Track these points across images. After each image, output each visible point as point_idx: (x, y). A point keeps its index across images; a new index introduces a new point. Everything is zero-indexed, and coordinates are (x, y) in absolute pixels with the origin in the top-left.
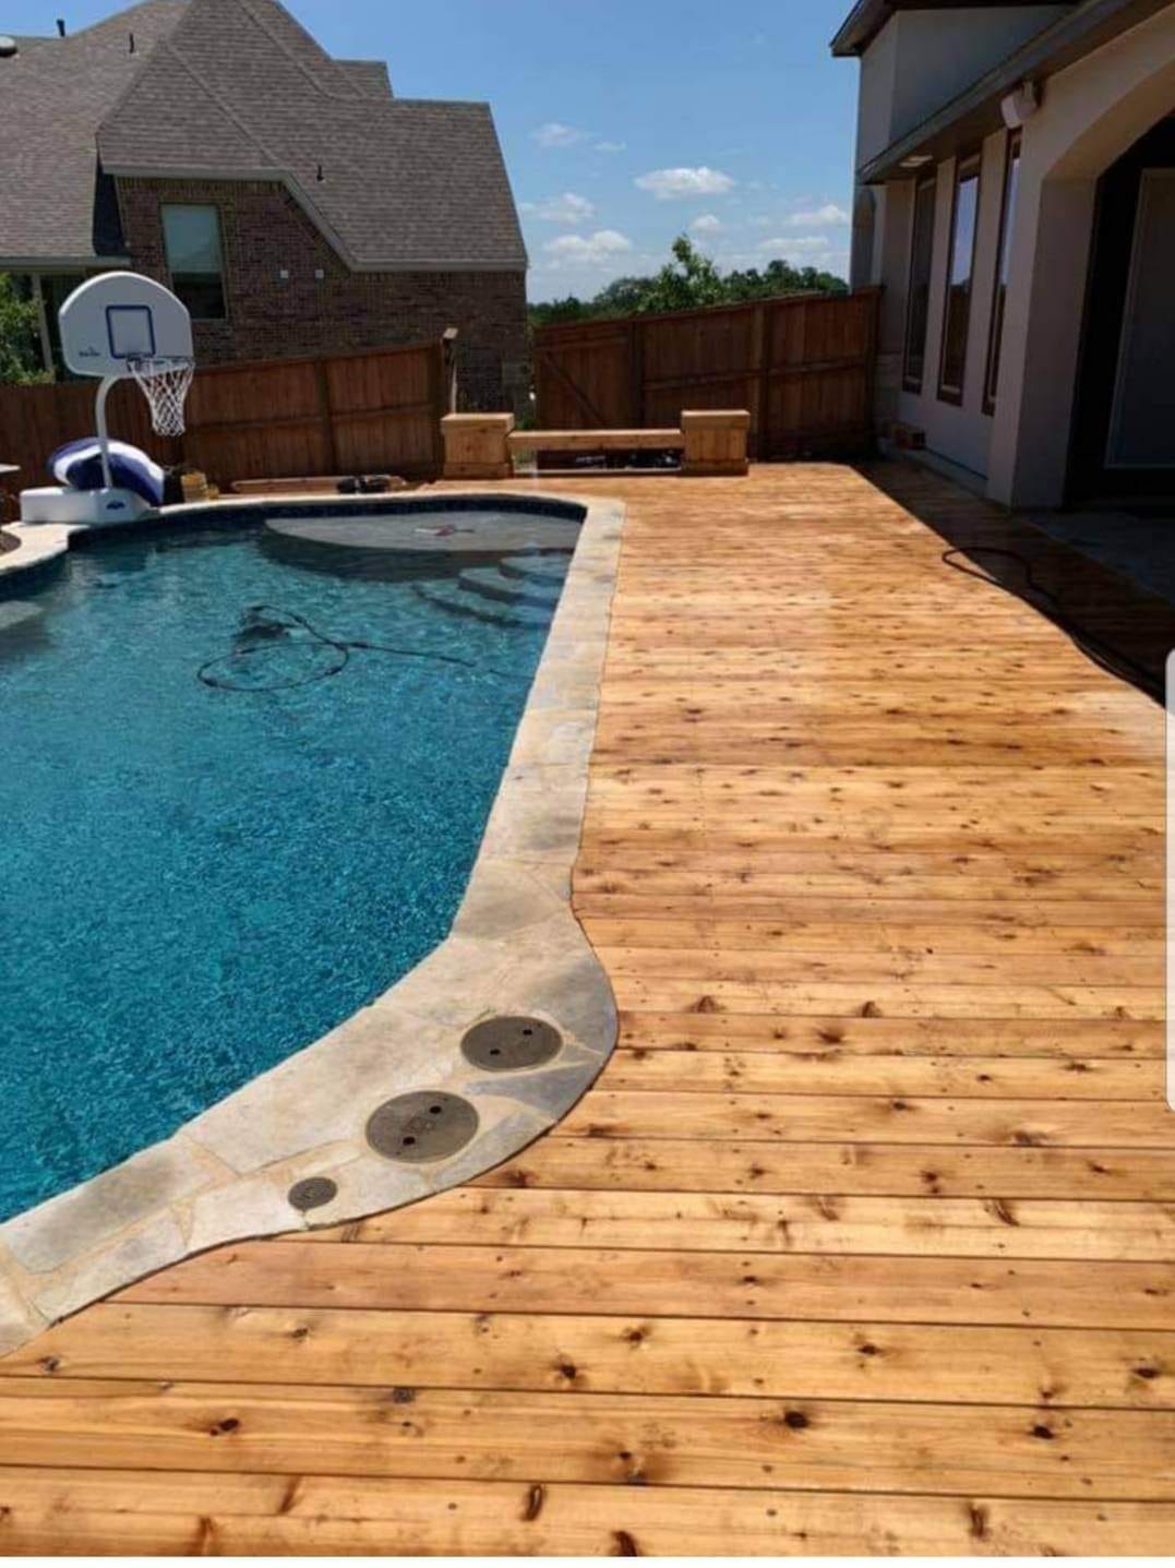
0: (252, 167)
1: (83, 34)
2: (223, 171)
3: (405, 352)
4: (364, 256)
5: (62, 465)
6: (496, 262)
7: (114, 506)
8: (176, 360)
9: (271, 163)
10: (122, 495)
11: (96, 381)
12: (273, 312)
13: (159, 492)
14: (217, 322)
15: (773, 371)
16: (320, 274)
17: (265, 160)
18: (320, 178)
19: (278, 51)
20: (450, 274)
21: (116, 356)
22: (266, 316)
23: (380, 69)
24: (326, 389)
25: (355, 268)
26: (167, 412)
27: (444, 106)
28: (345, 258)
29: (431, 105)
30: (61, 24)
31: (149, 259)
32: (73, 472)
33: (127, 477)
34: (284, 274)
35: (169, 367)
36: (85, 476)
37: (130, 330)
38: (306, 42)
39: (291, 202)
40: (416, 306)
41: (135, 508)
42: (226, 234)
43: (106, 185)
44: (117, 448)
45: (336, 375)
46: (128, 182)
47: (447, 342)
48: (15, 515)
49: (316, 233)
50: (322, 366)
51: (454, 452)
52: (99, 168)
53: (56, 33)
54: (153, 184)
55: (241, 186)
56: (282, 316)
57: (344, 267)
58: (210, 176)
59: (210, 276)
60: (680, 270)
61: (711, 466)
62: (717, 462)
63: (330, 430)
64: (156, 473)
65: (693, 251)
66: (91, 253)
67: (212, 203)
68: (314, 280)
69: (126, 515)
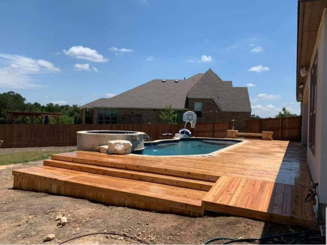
0: (208, 97)
1: (187, 79)
2: (204, 97)
3: (225, 123)
4: (224, 109)
5: (180, 131)
6: (246, 111)
7: (185, 136)
8: (194, 120)
9: (211, 96)
10: (186, 135)
11: (186, 122)
12: (209, 117)
13: (190, 135)
14: (200, 118)
15: (283, 128)
16: (217, 112)
17: (210, 96)
18: (218, 98)
19: (215, 81)
20: (238, 112)
21: (188, 120)
22: (207, 117)
23: (231, 82)
24: (214, 127)
25: (222, 111)
26: (193, 126)
27: (240, 88)
28: (221, 109)
29: (238, 88)
30: (185, 78)
31: (192, 109)
32: (181, 132)
33: (187, 133)
34: (211, 112)
35: (194, 121)
36: (183, 133)
37: (190, 117)
38: (219, 79)
39: (214, 102)
40: (232, 117)
41: (187, 137)
42: (203, 106)
43: (187, 99)
44: (186, 130)
45: (216, 125)
46: (191, 99)
47: (232, 121)
48: (174, 136)
49: (217, 106)
50: (214, 124)
51: (229, 135)
52: (187, 97)
53: (184, 79)
54: (194, 99)
55: (206, 99)
56: (210, 118)
57: (220, 111)
58: (202, 98)
59: (200, 111)
60: (283, 113)
61: (266, 139)
62: (267, 138)
63: (214, 132)
64: (190, 133)
65: (286, 110)
66: (184, 108)
67: (202, 102)
68: (216, 112)
69: (186, 137)
